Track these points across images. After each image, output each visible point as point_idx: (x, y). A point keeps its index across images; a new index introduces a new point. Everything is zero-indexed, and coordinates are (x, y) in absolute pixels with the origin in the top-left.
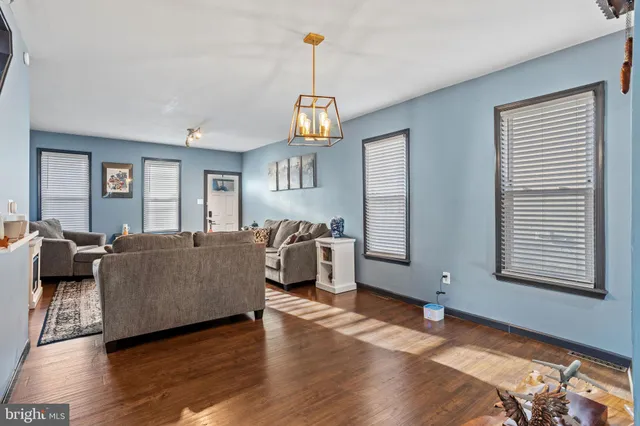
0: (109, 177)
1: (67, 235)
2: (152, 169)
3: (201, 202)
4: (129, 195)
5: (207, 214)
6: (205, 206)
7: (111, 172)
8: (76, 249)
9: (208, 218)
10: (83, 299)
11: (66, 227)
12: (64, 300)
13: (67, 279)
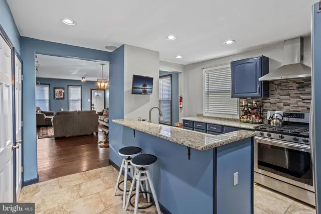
0: (56, 92)
1: (42, 112)
2: (71, 89)
3: (89, 100)
4: (63, 99)
5: (92, 105)
6: (91, 102)
7: (57, 91)
8: (46, 117)
9: (92, 106)
10: (48, 131)
11: (42, 110)
12: (43, 131)
13: (43, 126)
